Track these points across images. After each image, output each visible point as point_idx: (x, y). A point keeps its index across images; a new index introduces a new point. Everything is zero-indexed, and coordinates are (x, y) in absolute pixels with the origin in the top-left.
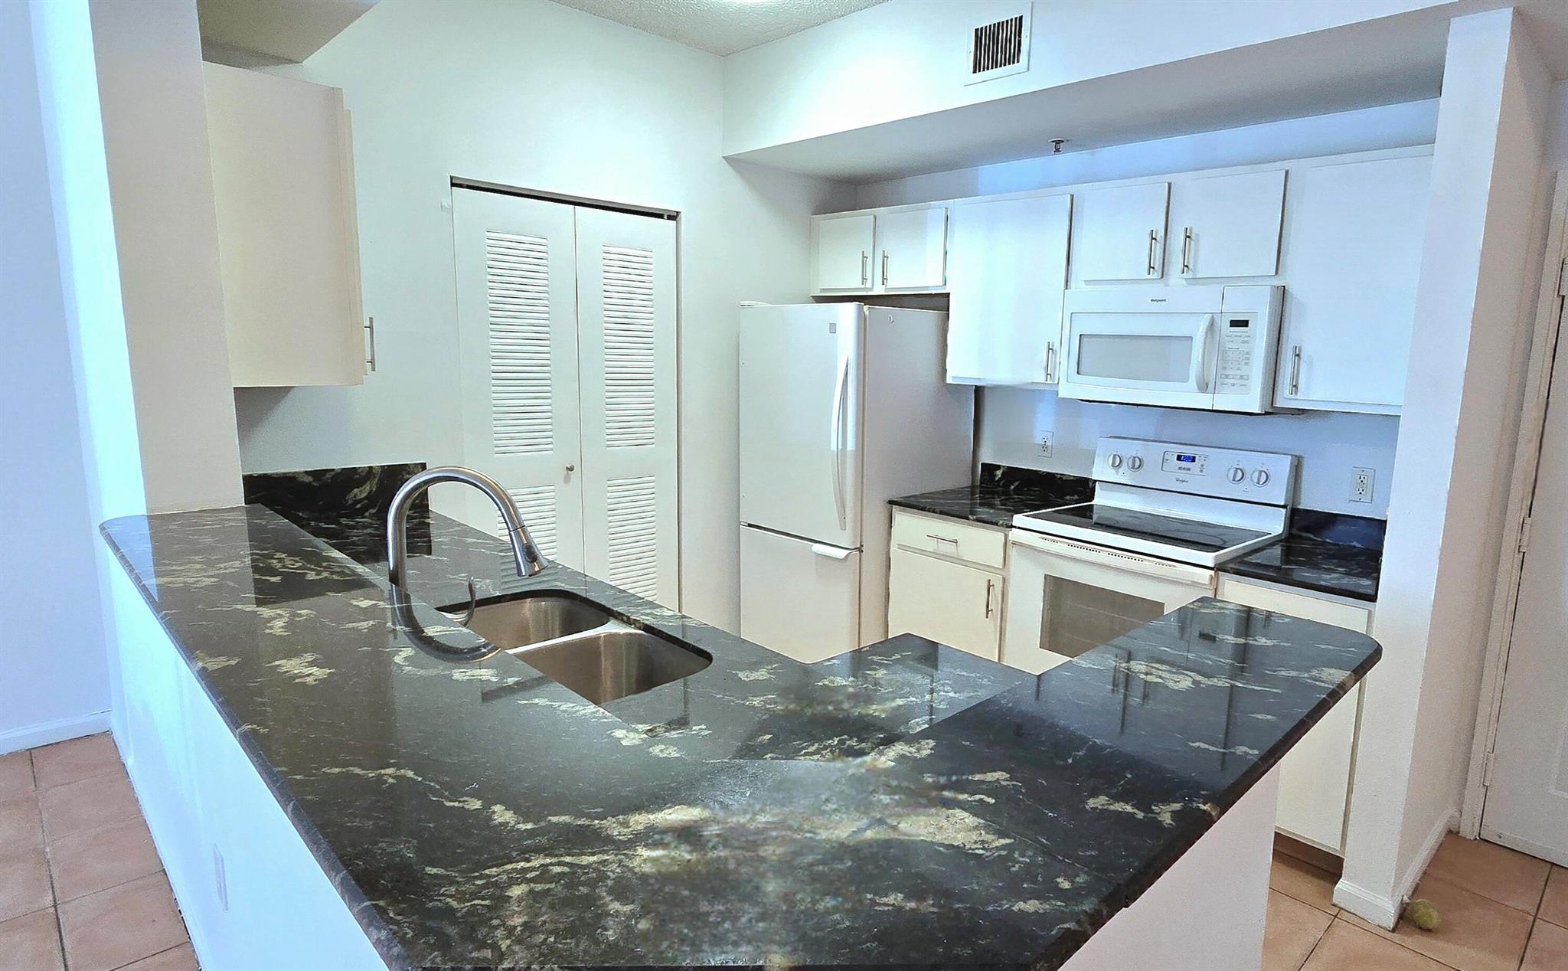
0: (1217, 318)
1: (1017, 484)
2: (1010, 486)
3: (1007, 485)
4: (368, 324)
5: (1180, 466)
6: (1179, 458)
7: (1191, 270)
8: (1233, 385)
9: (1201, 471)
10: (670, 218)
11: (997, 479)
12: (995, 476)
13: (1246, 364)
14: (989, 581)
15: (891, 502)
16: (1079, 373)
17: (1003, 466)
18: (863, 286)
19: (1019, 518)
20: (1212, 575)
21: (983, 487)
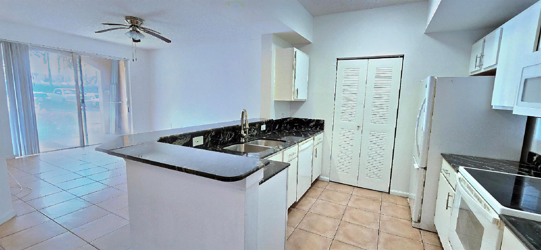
3: (538, 165)
4: (297, 90)
10: (401, 57)
11: (534, 161)
12: (533, 159)
14: (449, 193)
15: (442, 154)
16: (522, 100)
17: (538, 154)
18: (476, 69)
19: (461, 168)
20: (498, 220)
21: (527, 164)
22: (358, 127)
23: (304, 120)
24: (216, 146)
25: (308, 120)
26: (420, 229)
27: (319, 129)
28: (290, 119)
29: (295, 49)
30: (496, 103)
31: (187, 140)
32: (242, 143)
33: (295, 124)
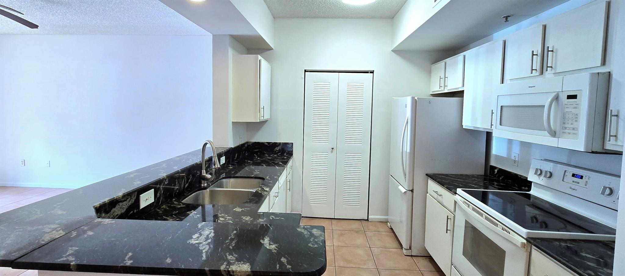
0: (560, 94)
1: (503, 177)
2: (500, 178)
3: (499, 177)
4: (263, 107)
5: (574, 180)
6: (574, 175)
7: (554, 69)
8: (569, 133)
9: (586, 185)
10: (371, 72)
11: (495, 173)
12: (495, 172)
13: (576, 121)
14: (448, 216)
15: (427, 175)
16: (501, 124)
17: (498, 168)
18: (441, 89)
19: (459, 190)
20: (525, 243)
21: (490, 177)
22: (333, 149)
23: (267, 144)
24: (171, 201)
25: (272, 144)
26: (412, 256)
27: (286, 154)
28: (248, 144)
29: (260, 57)
30: (467, 123)
31: (131, 200)
32: (205, 188)
33: (255, 150)
